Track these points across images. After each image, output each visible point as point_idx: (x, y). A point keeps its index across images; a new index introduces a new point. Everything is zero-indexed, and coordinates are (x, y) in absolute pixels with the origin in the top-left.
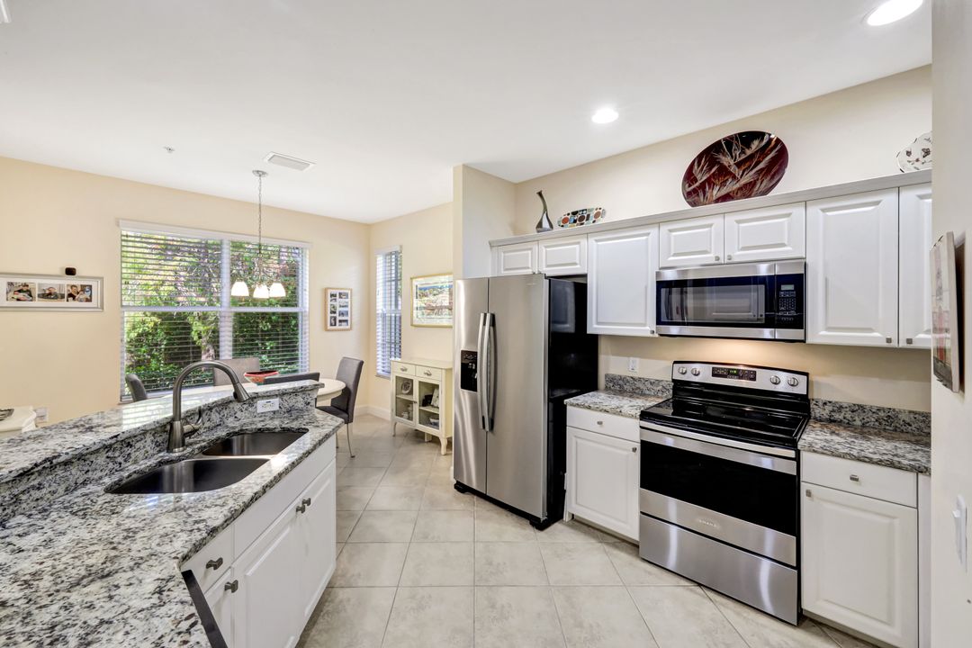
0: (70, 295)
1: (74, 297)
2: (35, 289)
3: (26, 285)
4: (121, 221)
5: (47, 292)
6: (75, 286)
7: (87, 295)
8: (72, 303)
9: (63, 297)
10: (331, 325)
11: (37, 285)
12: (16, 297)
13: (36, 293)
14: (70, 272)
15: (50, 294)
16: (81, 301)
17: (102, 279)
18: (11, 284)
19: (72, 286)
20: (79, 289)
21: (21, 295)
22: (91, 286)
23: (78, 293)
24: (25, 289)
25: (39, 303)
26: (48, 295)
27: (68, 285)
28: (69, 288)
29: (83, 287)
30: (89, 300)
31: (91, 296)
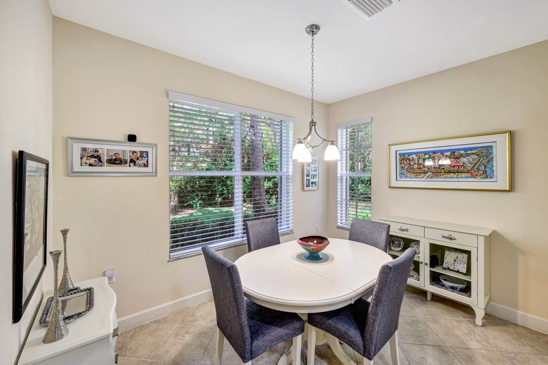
0: (132, 161)
1: (135, 163)
2: (104, 154)
3: (96, 151)
4: (170, 92)
5: (114, 158)
6: (135, 152)
7: (144, 161)
8: (134, 169)
9: (126, 162)
10: (307, 186)
11: (105, 150)
12: (88, 162)
13: (105, 158)
14: (132, 138)
15: (116, 159)
16: (140, 167)
17: (156, 145)
18: (84, 150)
19: (134, 152)
20: (139, 155)
21: (92, 161)
22: (147, 153)
23: (138, 159)
24: (96, 154)
25: (107, 168)
26: (114, 161)
27: (130, 151)
28: (131, 154)
29: (142, 152)
30: (146, 165)
31: (147, 162)
